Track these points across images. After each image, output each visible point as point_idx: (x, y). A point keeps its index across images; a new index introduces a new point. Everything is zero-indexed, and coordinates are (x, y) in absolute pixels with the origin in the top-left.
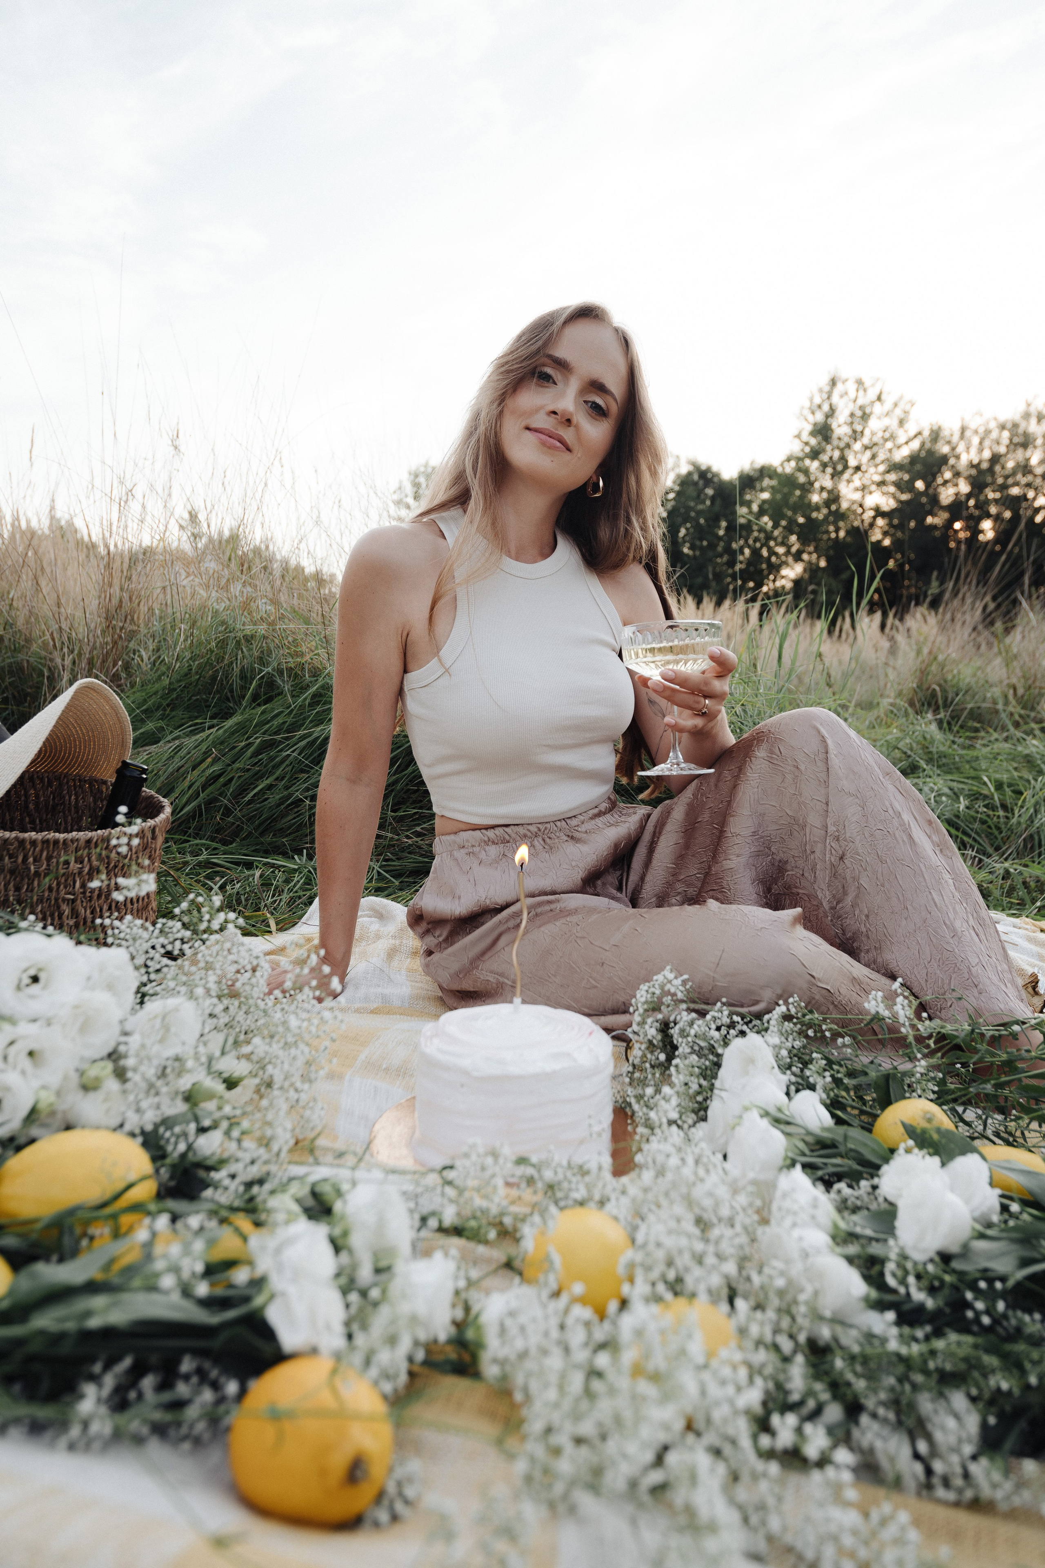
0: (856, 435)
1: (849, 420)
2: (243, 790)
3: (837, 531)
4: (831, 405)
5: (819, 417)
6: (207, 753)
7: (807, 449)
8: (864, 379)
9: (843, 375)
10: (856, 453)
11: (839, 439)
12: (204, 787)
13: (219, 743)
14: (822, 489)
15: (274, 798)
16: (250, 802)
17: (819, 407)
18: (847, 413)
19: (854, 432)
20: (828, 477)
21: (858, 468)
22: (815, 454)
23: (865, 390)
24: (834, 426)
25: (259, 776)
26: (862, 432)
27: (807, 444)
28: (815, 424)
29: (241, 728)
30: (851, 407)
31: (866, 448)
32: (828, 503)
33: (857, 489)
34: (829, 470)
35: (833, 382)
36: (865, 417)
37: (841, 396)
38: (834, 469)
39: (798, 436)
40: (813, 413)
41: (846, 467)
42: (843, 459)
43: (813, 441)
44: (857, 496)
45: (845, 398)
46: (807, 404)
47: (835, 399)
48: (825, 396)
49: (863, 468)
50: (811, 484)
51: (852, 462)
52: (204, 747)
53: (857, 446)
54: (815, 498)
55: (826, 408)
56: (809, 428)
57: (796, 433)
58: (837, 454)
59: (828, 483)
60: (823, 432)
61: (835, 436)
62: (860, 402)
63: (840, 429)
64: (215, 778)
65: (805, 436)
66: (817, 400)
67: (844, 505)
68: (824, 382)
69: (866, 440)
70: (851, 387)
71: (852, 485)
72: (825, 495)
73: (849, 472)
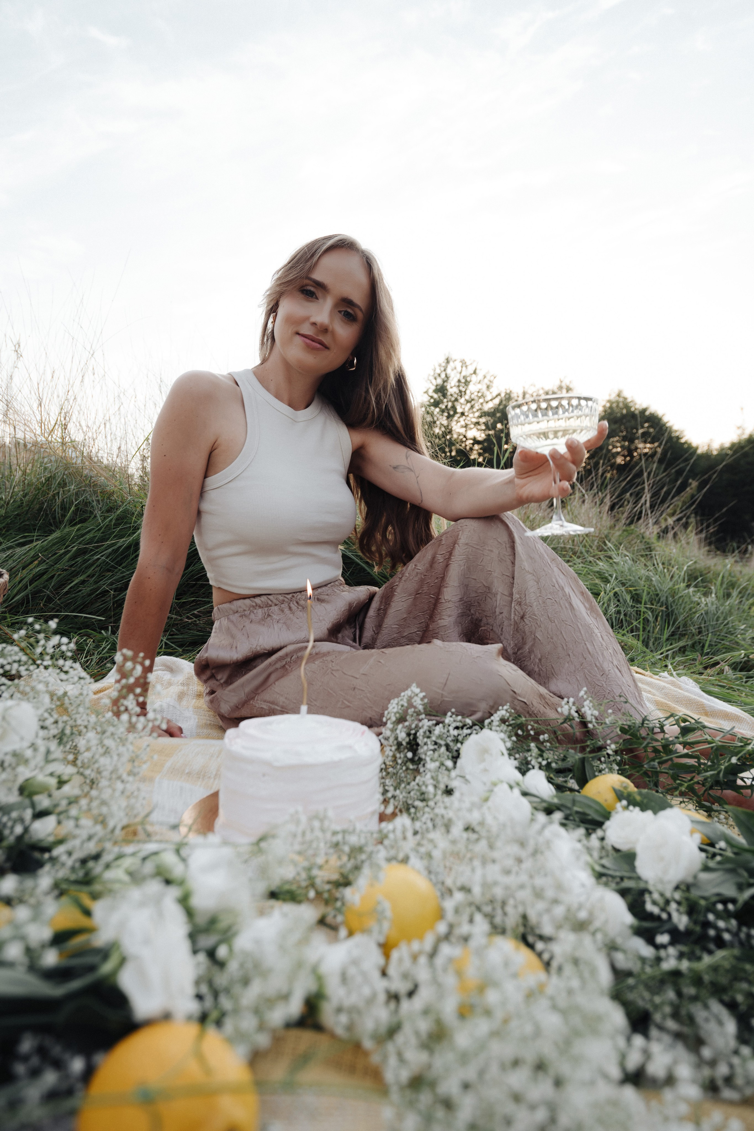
0: (461, 394)
1: (457, 384)
2: (61, 585)
3: (451, 451)
4: (446, 375)
5: (439, 381)
6: (35, 557)
7: (432, 401)
8: (466, 360)
9: (454, 357)
10: (461, 404)
11: (451, 395)
12: (31, 582)
13: (43, 550)
14: (442, 424)
15: (86, 590)
16: (67, 593)
17: (439, 375)
18: (456, 380)
19: (460, 391)
20: (445, 418)
21: (463, 414)
22: (436, 404)
23: (466, 366)
24: (448, 387)
25: (76, 574)
26: (465, 392)
27: (432, 397)
28: (437, 386)
29: (62, 540)
30: (458, 376)
31: (468, 402)
32: (445, 434)
33: (462, 427)
34: (446, 414)
35: (448, 361)
36: (467, 383)
37: (452, 370)
38: (448, 413)
39: (426, 392)
40: (435, 379)
41: (455, 412)
42: (454, 408)
43: (436, 396)
44: (462, 431)
45: (455, 371)
46: (432, 373)
47: (449, 371)
48: (443, 369)
49: (466, 414)
50: (435, 422)
51: (459, 410)
52: (32, 553)
53: (462, 400)
54: (437, 430)
55: (443, 376)
56: (433, 388)
57: (425, 390)
58: (450, 405)
59: (445, 422)
60: (441, 390)
61: (449, 394)
62: (463, 374)
63: (452, 390)
64: (40, 575)
65: (431, 393)
66: (438, 371)
67: (455, 436)
68: (442, 360)
69: (467, 397)
70: (458, 365)
71: (459, 424)
72: (443, 429)
73: (458, 415)
